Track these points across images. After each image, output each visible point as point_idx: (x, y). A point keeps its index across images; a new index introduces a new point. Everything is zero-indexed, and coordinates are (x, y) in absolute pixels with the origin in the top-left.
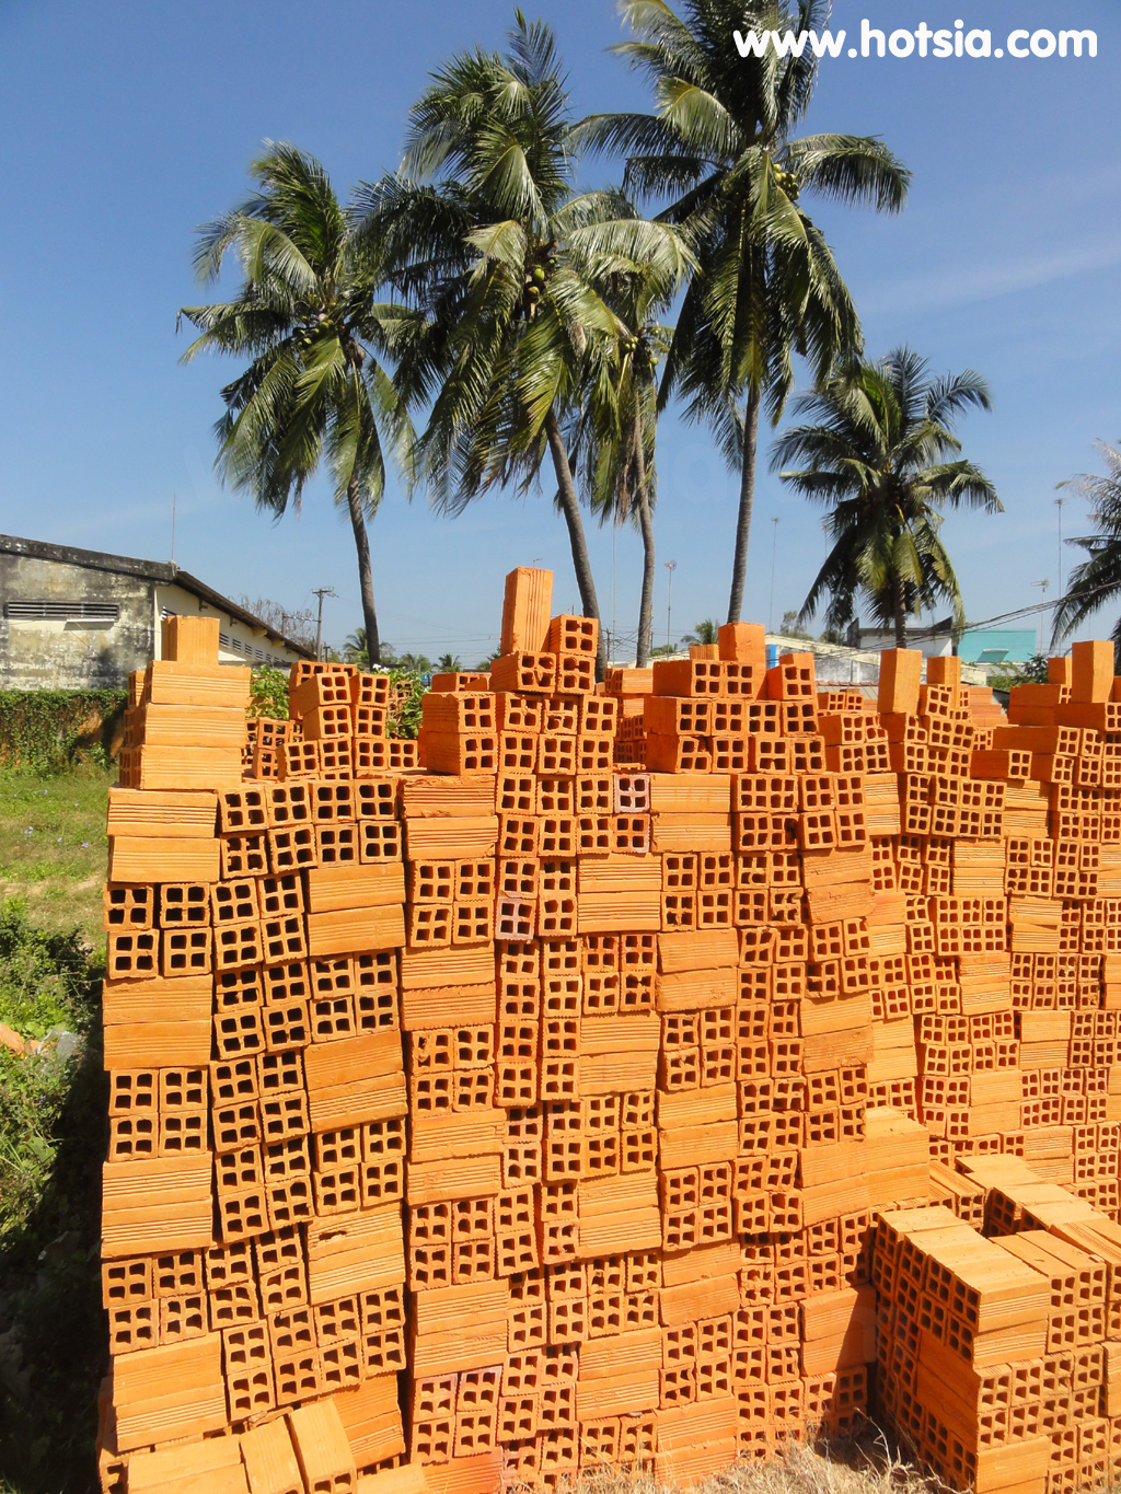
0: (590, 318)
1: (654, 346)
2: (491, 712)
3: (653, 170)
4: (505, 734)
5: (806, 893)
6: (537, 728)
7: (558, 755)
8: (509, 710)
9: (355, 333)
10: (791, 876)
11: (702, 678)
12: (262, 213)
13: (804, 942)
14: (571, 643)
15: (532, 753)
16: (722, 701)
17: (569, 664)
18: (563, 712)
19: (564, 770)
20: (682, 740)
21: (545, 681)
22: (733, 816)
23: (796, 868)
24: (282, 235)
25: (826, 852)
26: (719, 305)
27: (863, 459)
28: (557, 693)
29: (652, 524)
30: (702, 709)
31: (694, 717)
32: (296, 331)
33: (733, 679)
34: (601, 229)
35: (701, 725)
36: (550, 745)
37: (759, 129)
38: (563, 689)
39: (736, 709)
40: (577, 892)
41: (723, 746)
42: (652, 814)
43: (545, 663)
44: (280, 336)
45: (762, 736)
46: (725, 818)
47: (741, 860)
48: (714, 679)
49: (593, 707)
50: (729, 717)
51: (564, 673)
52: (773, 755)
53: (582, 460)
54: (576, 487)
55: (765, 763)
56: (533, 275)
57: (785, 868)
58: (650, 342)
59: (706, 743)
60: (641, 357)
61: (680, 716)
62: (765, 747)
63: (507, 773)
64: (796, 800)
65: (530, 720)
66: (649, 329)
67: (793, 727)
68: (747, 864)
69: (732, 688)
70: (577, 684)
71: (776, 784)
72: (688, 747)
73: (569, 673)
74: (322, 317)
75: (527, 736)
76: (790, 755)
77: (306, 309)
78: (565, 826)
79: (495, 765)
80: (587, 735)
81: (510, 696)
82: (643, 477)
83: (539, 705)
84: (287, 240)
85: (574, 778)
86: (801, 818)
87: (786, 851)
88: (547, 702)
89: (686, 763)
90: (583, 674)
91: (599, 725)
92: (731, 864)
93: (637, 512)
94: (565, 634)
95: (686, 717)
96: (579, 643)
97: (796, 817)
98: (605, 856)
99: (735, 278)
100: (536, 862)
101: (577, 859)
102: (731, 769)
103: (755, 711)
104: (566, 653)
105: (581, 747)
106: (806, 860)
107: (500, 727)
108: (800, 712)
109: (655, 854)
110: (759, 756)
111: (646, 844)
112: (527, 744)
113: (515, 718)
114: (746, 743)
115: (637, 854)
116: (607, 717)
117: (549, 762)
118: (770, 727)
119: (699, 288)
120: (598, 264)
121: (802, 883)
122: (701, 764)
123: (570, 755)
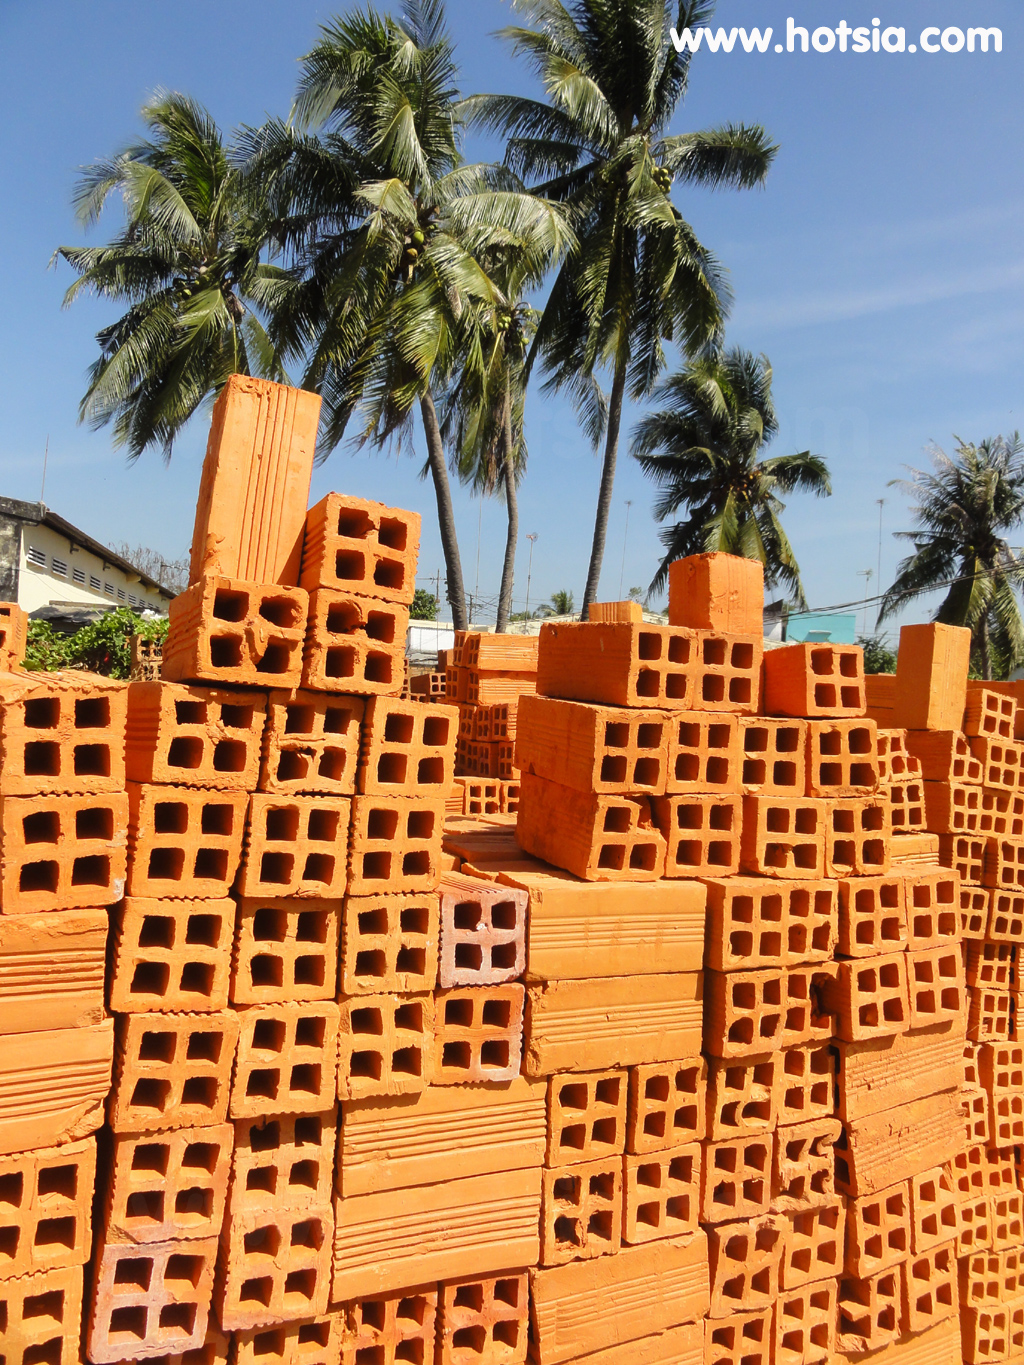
0: (467, 281)
1: (526, 327)
2: (112, 736)
3: (534, 151)
4: (153, 796)
5: (847, 1130)
6: (248, 776)
7: (301, 847)
8: (170, 729)
9: (236, 290)
10: (818, 1094)
11: (652, 665)
12: (149, 160)
13: (837, 1235)
14: (349, 566)
15: (228, 843)
16: (690, 718)
17: (342, 618)
18: (318, 737)
19: (314, 887)
20: (604, 803)
21: (274, 658)
22: (710, 980)
23: (827, 1078)
24: (169, 184)
25: (885, 1042)
26: (590, 286)
27: (712, 448)
28: (305, 688)
29: (516, 494)
30: (649, 735)
31: (632, 752)
32: (176, 281)
33: (713, 669)
34: (482, 199)
35: (646, 771)
36: (280, 823)
37: (635, 123)
38: (321, 680)
39: (719, 735)
40: (337, 1191)
41: (689, 816)
42: (529, 985)
43: (275, 611)
44: (161, 285)
45: (770, 796)
46: (692, 983)
47: (722, 1076)
48: (677, 668)
49: (398, 727)
50: (704, 752)
51: (326, 638)
52: (792, 837)
53: (454, 431)
54: (445, 455)
55: (775, 854)
56: (412, 237)
57: (808, 1079)
58: (522, 323)
59: (655, 811)
60: (512, 336)
61: (601, 750)
62: (777, 820)
63: (151, 897)
64: (834, 935)
65: (229, 756)
66: (522, 311)
67: (830, 774)
68: (735, 1081)
69: (712, 688)
70: (360, 668)
71: (799, 901)
72: (616, 820)
73: (340, 640)
74: (203, 269)
75: (216, 799)
76: (824, 837)
77: (189, 260)
78: (310, 1031)
79: (117, 881)
80: (379, 795)
81: (174, 693)
82: (510, 449)
83: (258, 719)
84: (173, 190)
85: (340, 905)
86: (844, 973)
87: (811, 1043)
88: (281, 714)
89: (610, 857)
90: (376, 645)
91: (412, 769)
92: (701, 1086)
93: (504, 483)
94: (334, 541)
95: (615, 752)
96: (370, 568)
97: (832, 969)
98: (410, 1099)
99: (606, 262)
100: (220, 1135)
101: (340, 1112)
102: (708, 870)
103: (755, 739)
104: (334, 589)
105: (362, 826)
106: (849, 1061)
107: (138, 776)
108: (845, 743)
109: (532, 1080)
110: (765, 837)
111: (514, 1058)
112: (216, 819)
113: (184, 753)
114: (738, 811)
115: (490, 1085)
116: (431, 751)
117: (275, 868)
118: (784, 774)
119: (573, 268)
120: (478, 234)
121: (839, 1112)
122: (643, 857)
123: (335, 848)
